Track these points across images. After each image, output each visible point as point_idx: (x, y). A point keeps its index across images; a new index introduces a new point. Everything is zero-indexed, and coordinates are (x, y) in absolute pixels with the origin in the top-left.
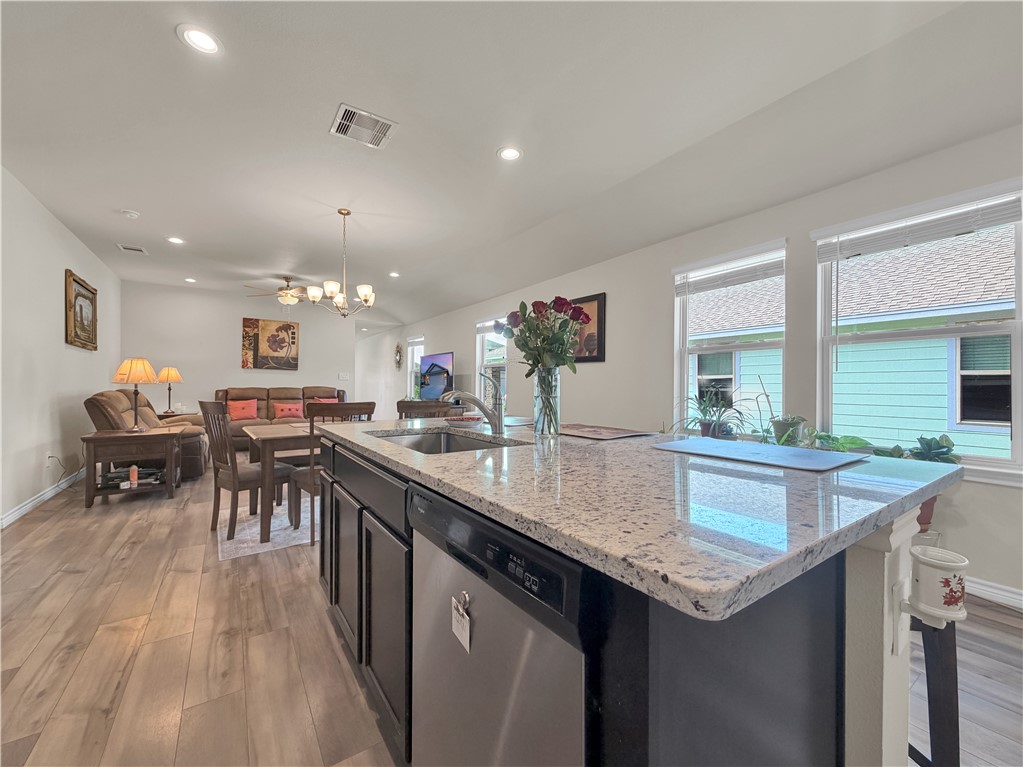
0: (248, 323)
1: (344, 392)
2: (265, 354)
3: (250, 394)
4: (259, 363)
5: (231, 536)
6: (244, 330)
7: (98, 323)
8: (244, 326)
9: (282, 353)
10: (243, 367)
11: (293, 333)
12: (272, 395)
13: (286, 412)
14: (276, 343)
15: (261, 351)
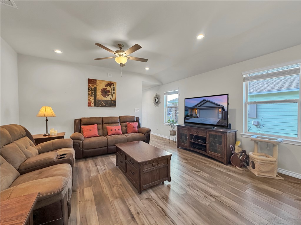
0: (91, 81)
1: (139, 118)
2: (100, 99)
3: (93, 121)
4: (97, 104)
6: (89, 86)
8: (89, 83)
9: (108, 98)
10: (89, 106)
11: (114, 88)
12: (105, 121)
13: (113, 131)
14: (105, 92)
15: (98, 97)
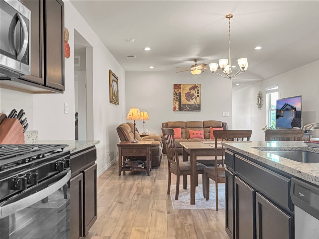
0: (176, 87)
1: (226, 123)
2: (184, 103)
3: (177, 125)
4: (181, 108)
5: (177, 198)
6: (174, 91)
7: (119, 92)
8: (174, 88)
9: (192, 102)
10: (174, 110)
11: (198, 90)
12: (188, 126)
13: (195, 135)
14: (189, 96)
15: (182, 101)
